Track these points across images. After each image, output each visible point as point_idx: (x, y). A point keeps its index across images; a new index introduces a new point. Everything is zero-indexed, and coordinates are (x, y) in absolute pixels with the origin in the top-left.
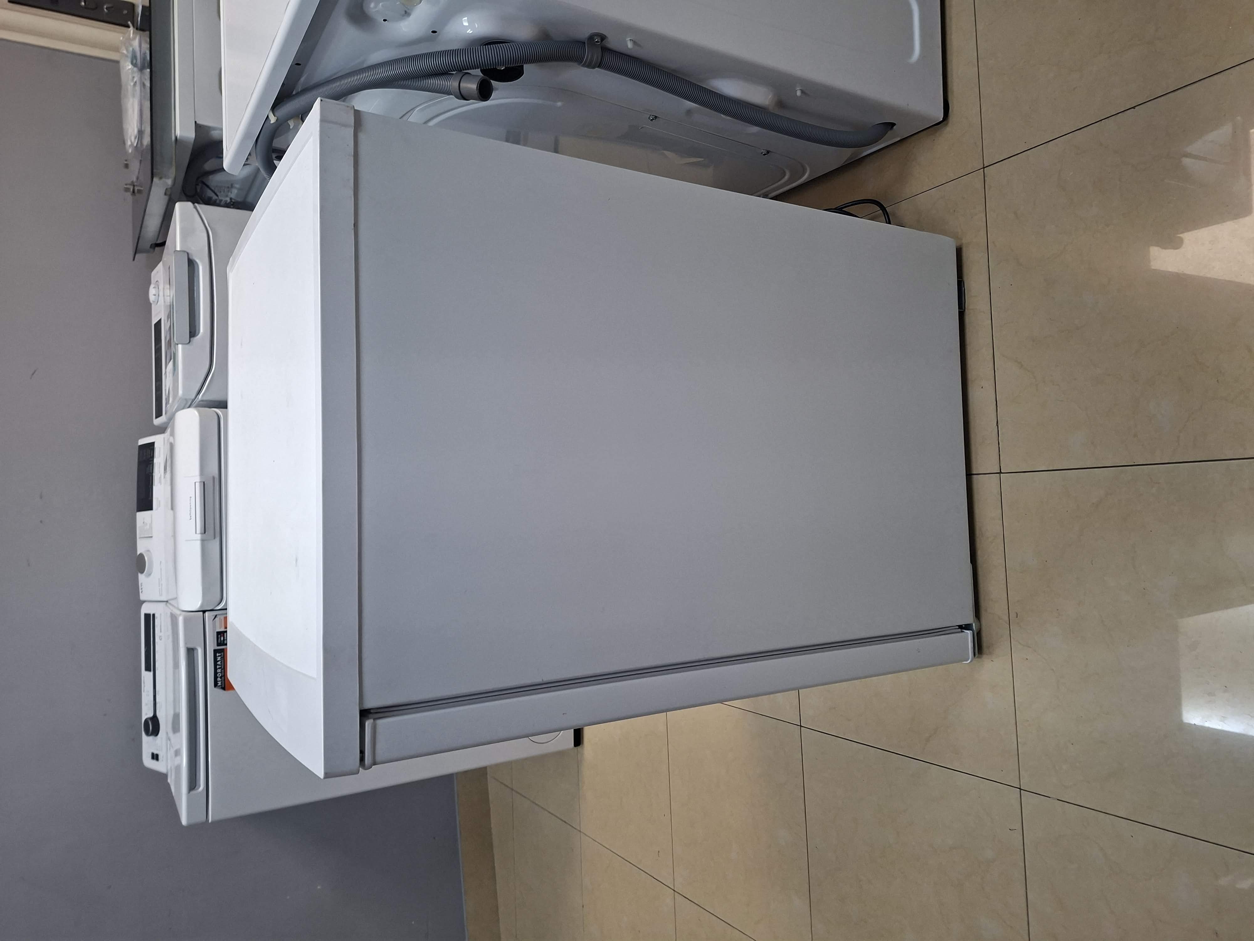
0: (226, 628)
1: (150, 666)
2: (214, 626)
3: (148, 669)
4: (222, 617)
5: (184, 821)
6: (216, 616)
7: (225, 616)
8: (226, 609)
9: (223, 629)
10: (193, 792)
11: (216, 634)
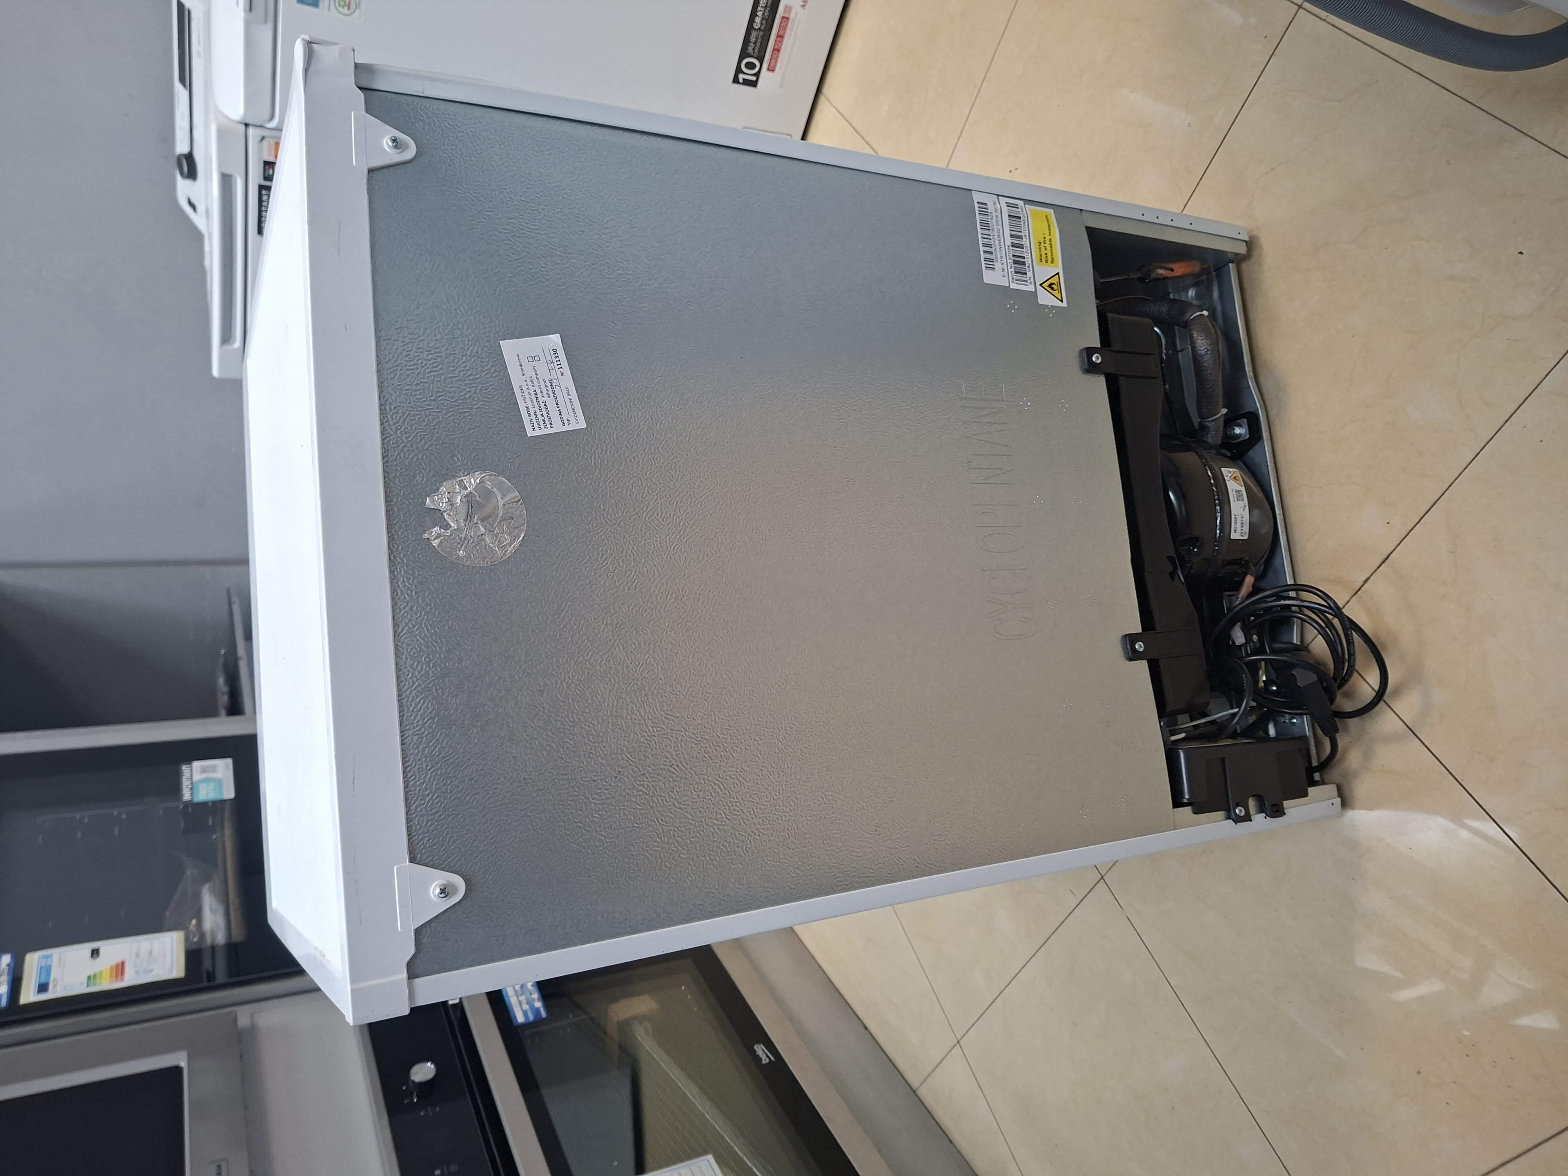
0: (276, 157)
1: (185, 78)
2: (260, 151)
3: (182, 80)
4: (272, 142)
5: (215, 372)
6: (263, 138)
7: (277, 140)
8: (281, 130)
9: (271, 159)
10: (226, 347)
11: (262, 164)
